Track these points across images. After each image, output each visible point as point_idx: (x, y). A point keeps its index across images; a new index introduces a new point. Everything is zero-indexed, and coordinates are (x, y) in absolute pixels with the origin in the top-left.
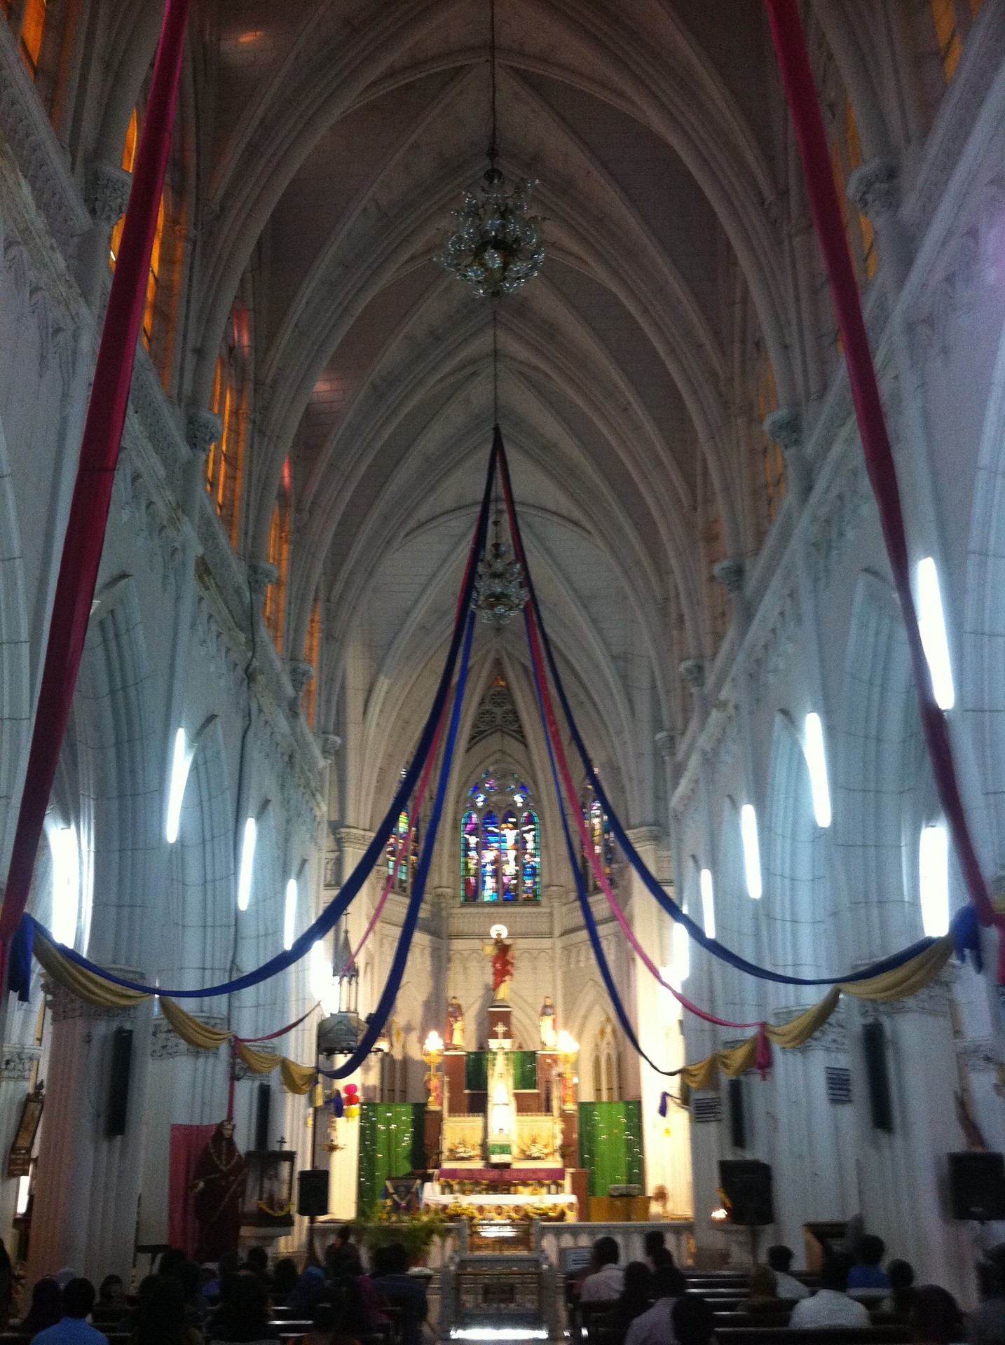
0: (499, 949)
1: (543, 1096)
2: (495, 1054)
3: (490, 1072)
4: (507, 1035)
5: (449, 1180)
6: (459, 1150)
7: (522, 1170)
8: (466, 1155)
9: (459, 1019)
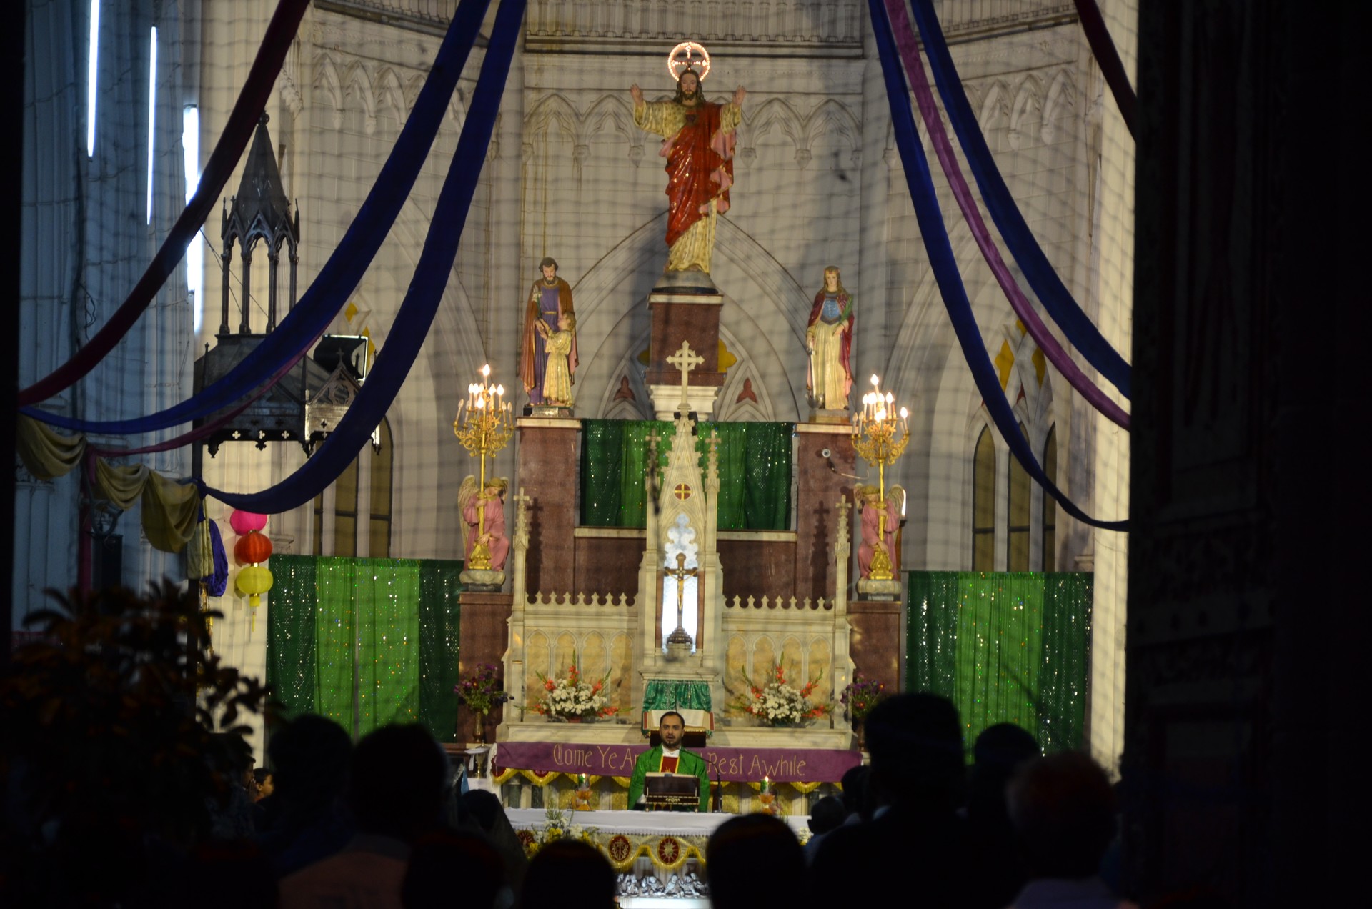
0: (688, 118)
1: (807, 550)
2: (666, 425)
4: (705, 375)
5: (530, 773)
6: (558, 694)
7: (737, 752)
8: (579, 709)
9: (564, 323)
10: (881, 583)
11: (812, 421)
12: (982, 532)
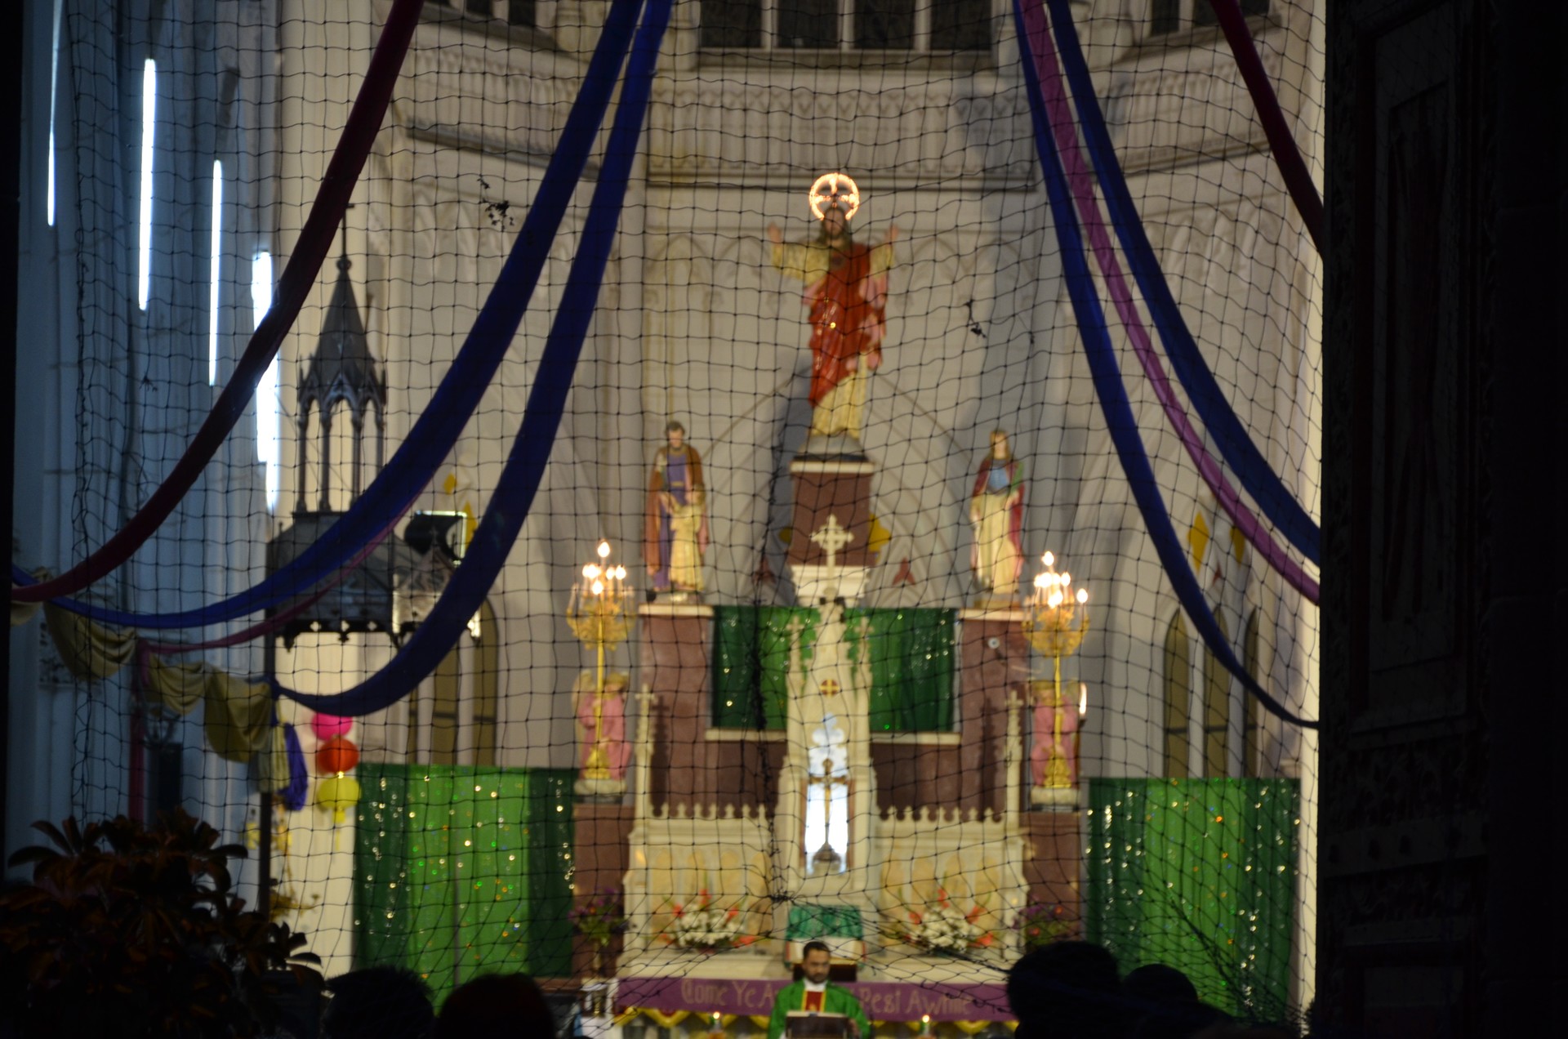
0: (836, 259)
1: (972, 758)
2: (810, 612)
3: (794, 678)
5: (655, 1012)
6: (688, 920)
7: (892, 987)
8: (711, 938)
9: (692, 497)
10: (1057, 792)
11: (977, 606)
12: (1175, 732)
